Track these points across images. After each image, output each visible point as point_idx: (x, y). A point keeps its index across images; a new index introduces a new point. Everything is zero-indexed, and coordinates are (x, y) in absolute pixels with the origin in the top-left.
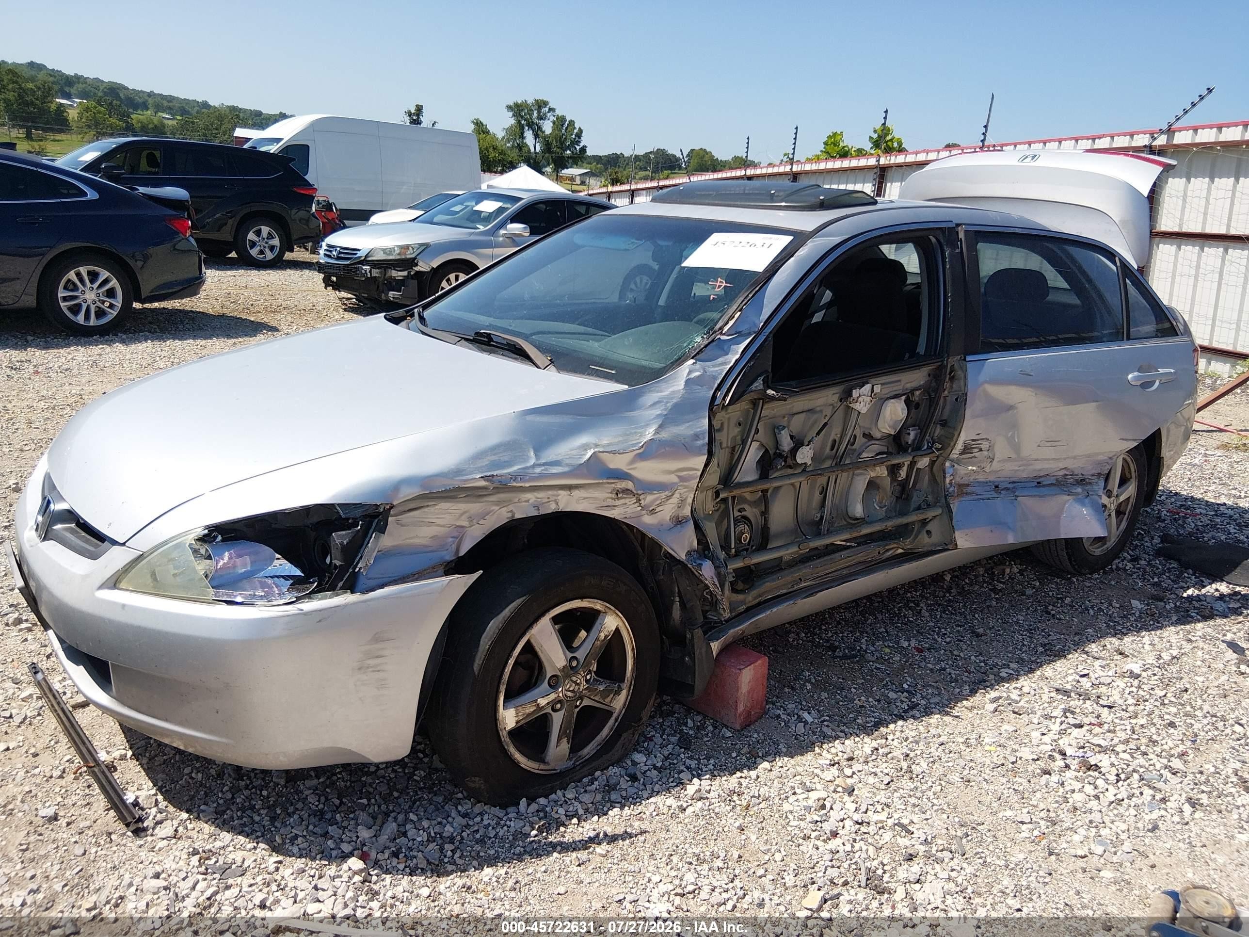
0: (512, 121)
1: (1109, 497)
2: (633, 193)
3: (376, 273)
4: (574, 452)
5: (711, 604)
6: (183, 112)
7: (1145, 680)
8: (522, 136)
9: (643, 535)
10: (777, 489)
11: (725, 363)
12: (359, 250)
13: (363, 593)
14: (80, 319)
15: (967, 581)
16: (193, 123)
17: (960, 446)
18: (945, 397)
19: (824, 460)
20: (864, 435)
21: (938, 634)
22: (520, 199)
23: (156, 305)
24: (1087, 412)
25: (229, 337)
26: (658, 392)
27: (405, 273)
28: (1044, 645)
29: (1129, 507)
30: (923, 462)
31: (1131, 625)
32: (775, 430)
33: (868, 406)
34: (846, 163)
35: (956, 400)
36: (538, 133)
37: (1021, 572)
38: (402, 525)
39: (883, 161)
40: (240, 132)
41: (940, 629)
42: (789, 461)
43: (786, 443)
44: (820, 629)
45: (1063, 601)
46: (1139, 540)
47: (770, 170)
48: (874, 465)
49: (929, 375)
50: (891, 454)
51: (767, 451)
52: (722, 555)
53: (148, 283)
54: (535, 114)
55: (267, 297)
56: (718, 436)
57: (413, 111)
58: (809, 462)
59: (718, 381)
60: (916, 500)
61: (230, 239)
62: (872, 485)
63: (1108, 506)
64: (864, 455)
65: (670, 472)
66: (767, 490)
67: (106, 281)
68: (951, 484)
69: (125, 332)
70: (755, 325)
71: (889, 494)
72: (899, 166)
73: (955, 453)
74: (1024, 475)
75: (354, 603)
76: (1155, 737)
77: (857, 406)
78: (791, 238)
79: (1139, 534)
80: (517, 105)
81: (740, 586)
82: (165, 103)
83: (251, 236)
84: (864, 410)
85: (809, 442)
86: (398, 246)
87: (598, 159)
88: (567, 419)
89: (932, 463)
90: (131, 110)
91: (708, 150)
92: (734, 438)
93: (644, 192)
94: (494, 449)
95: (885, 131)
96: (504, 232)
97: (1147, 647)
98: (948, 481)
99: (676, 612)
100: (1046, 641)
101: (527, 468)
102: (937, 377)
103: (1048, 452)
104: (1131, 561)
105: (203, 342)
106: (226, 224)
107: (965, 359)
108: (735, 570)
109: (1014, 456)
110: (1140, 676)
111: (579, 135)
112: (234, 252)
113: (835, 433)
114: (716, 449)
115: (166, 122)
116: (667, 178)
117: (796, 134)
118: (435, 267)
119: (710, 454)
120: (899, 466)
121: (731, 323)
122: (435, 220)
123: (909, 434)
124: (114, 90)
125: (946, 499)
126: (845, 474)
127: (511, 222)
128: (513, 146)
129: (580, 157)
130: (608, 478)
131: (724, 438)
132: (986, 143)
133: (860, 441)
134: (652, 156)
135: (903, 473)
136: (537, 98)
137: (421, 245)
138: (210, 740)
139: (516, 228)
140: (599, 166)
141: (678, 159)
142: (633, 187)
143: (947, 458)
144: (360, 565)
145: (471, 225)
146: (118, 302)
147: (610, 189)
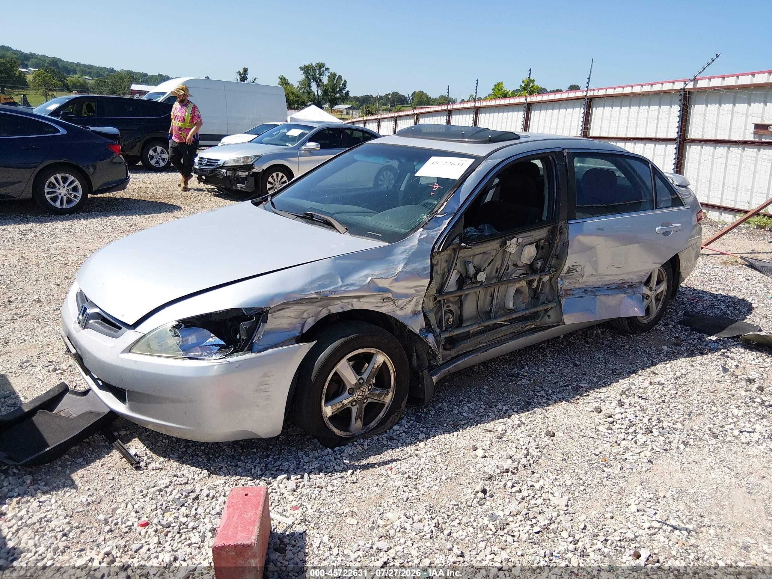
0: (303, 77)
1: (651, 291)
2: (379, 121)
3: (229, 173)
4: (361, 279)
5: (433, 356)
6: (99, 75)
7: (666, 386)
8: (309, 86)
9: (396, 320)
10: (467, 295)
11: (439, 230)
12: (219, 160)
13: (258, 352)
14: (58, 204)
15: (572, 338)
16: (105, 82)
17: (565, 269)
18: (557, 243)
19: (493, 278)
20: (514, 265)
21: (555, 365)
22: (314, 128)
23: (99, 195)
24: (634, 248)
25: (145, 213)
26: (404, 246)
27: (247, 173)
28: (612, 370)
29: (663, 296)
30: (546, 278)
31: (661, 359)
32: (466, 264)
33: (515, 249)
34: (507, 101)
35: (563, 244)
36: (319, 83)
37: (602, 333)
38: (274, 318)
39: (529, 100)
40: (135, 87)
41: (556, 362)
42: (473, 280)
43: (472, 271)
44: (491, 364)
45: (624, 347)
46: (670, 315)
47: (462, 106)
48: (519, 281)
49: (548, 232)
50: (528, 274)
51: (461, 275)
52: (438, 330)
53: (96, 183)
54: (317, 72)
55: (164, 189)
56: (436, 268)
57: (242, 72)
58: (484, 280)
59: (436, 240)
60: (542, 298)
61: (138, 154)
62: (518, 291)
63: (650, 296)
64: (514, 275)
65: (411, 288)
66: (462, 296)
67: (72, 182)
68: (561, 289)
69: (83, 212)
70: (455, 209)
71: (527, 295)
72: (539, 102)
73: (563, 274)
74: (600, 284)
75: (254, 358)
76: (668, 413)
77: (509, 250)
78: (473, 160)
79: (670, 311)
80: (306, 67)
81: (448, 346)
82: (87, 70)
83: (151, 152)
84: (513, 252)
85: (484, 270)
86: (243, 158)
87: (356, 99)
88: (358, 262)
89: (551, 279)
90: (65, 75)
91: (424, 92)
92: (444, 268)
93: (386, 120)
94: (321, 278)
95: (530, 81)
96: (305, 148)
97: (668, 369)
98: (559, 288)
99: (415, 361)
100: (614, 368)
101: (337, 287)
102: (552, 233)
103: (614, 271)
104: (663, 326)
105: (130, 217)
106: (136, 146)
107: (568, 223)
108: (445, 338)
109: (595, 273)
110: (664, 384)
111: (345, 84)
112: (140, 162)
113: (498, 264)
114: (435, 275)
115: (88, 81)
116: (400, 111)
117: (477, 84)
118: (264, 169)
119: (432, 278)
120: (533, 281)
121: (442, 208)
122: (263, 141)
123: (538, 263)
124: (55, 62)
125: (558, 298)
126: (503, 286)
127: (309, 142)
128: (304, 92)
129: (345, 98)
130: (379, 292)
131: (439, 269)
132: (589, 88)
133: (511, 268)
134: (390, 97)
135: (535, 284)
136: (318, 62)
137: (256, 156)
138: (181, 428)
139: (312, 145)
140: (357, 103)
141: (406, 98)
142: (380, 117)
143: (558, 277)
144: (255, 339)
145: (284, 144)
146: (80, 194)
147: (365, 118)
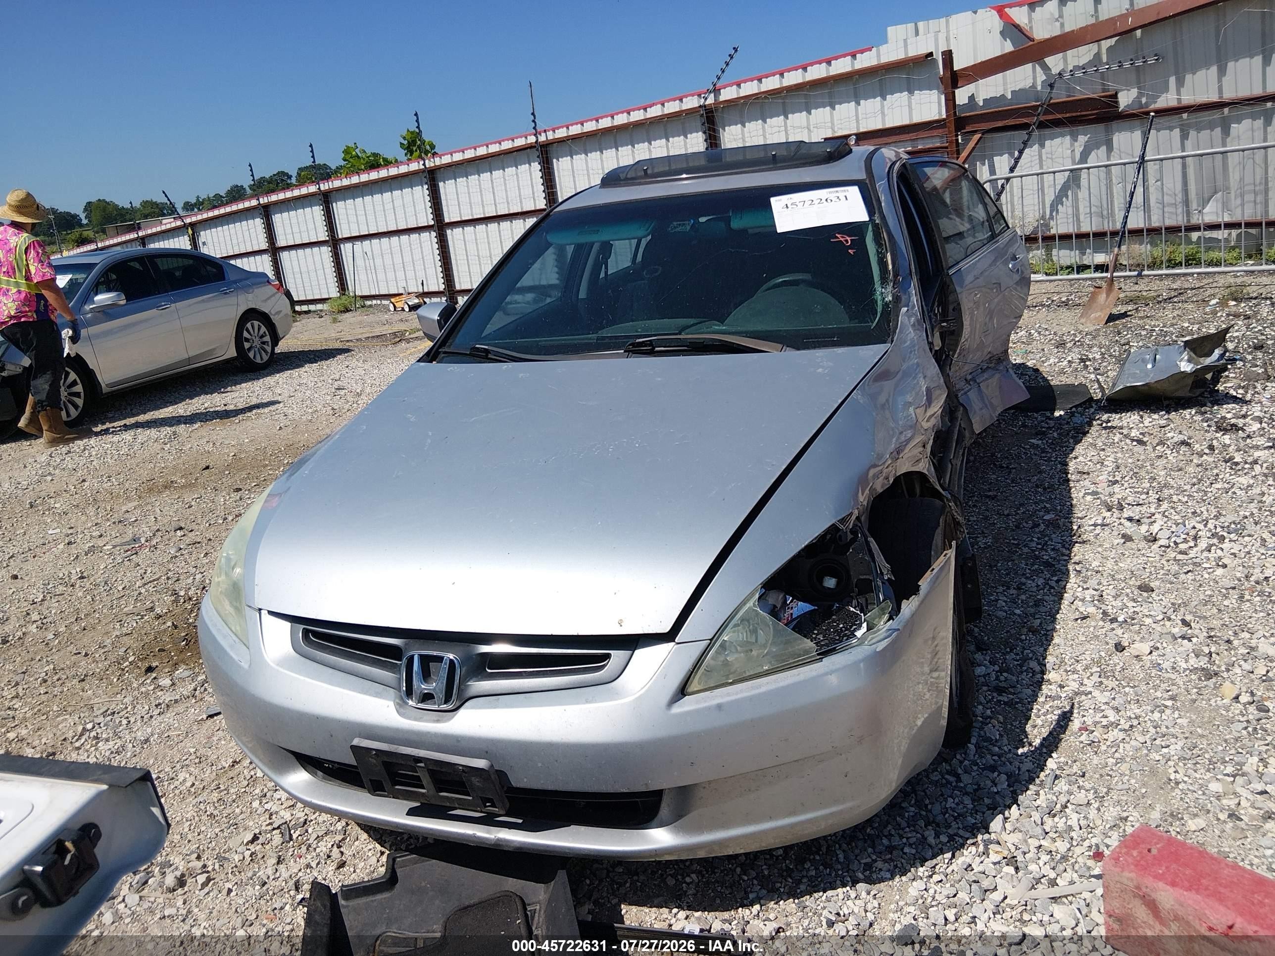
4: (905, 414)
11: (914, 305)
13: (916, 595)
22: (96, 264)
26: (904, 343)
34: (383, 173)
39: (429, 164)
47: (289, 194)
70: (906, 267)
72: (448, 166)
95: (413, 136)
96: (93, 306)
101: (898, 438)
121: (890, 269)
127: (97, 293)
132: (538, 130)
